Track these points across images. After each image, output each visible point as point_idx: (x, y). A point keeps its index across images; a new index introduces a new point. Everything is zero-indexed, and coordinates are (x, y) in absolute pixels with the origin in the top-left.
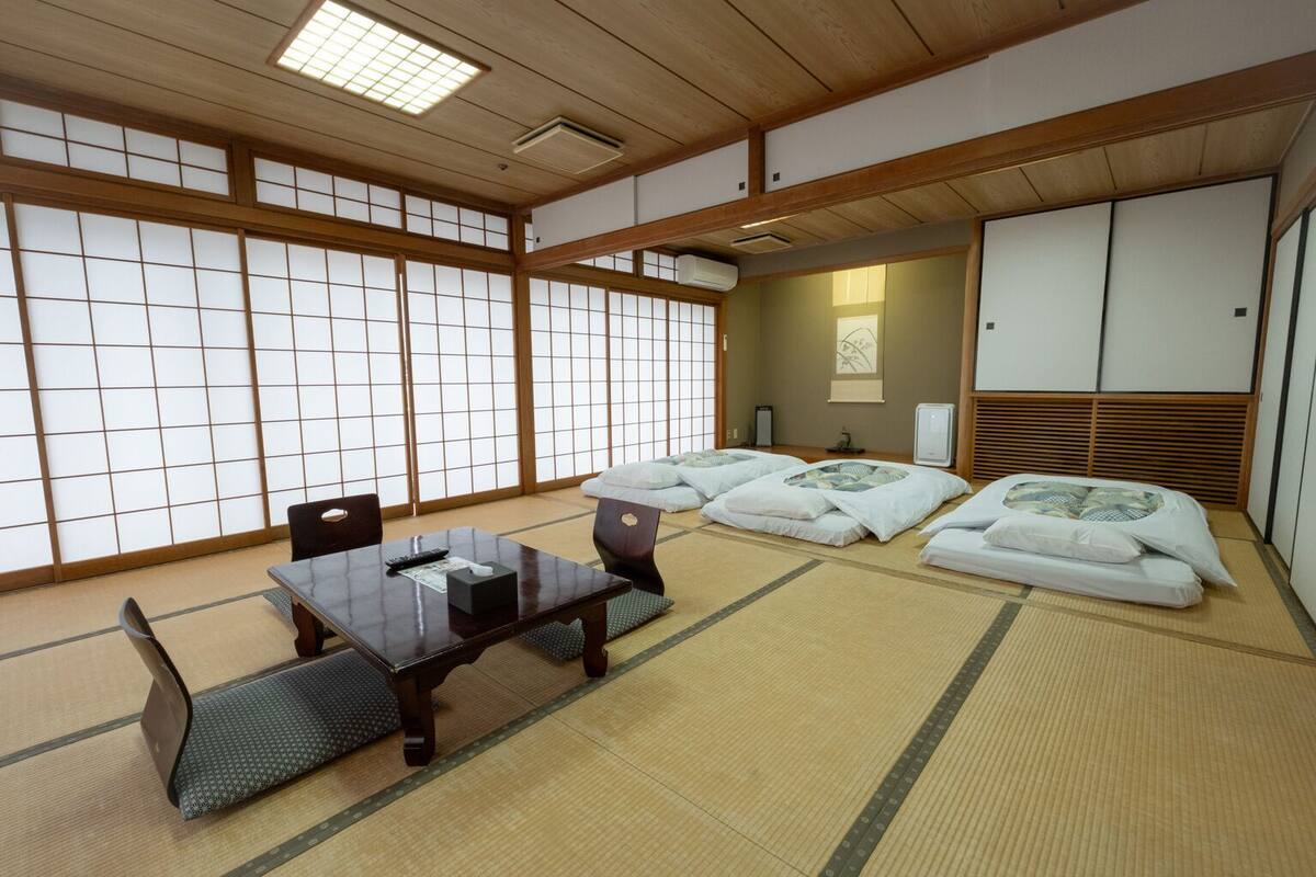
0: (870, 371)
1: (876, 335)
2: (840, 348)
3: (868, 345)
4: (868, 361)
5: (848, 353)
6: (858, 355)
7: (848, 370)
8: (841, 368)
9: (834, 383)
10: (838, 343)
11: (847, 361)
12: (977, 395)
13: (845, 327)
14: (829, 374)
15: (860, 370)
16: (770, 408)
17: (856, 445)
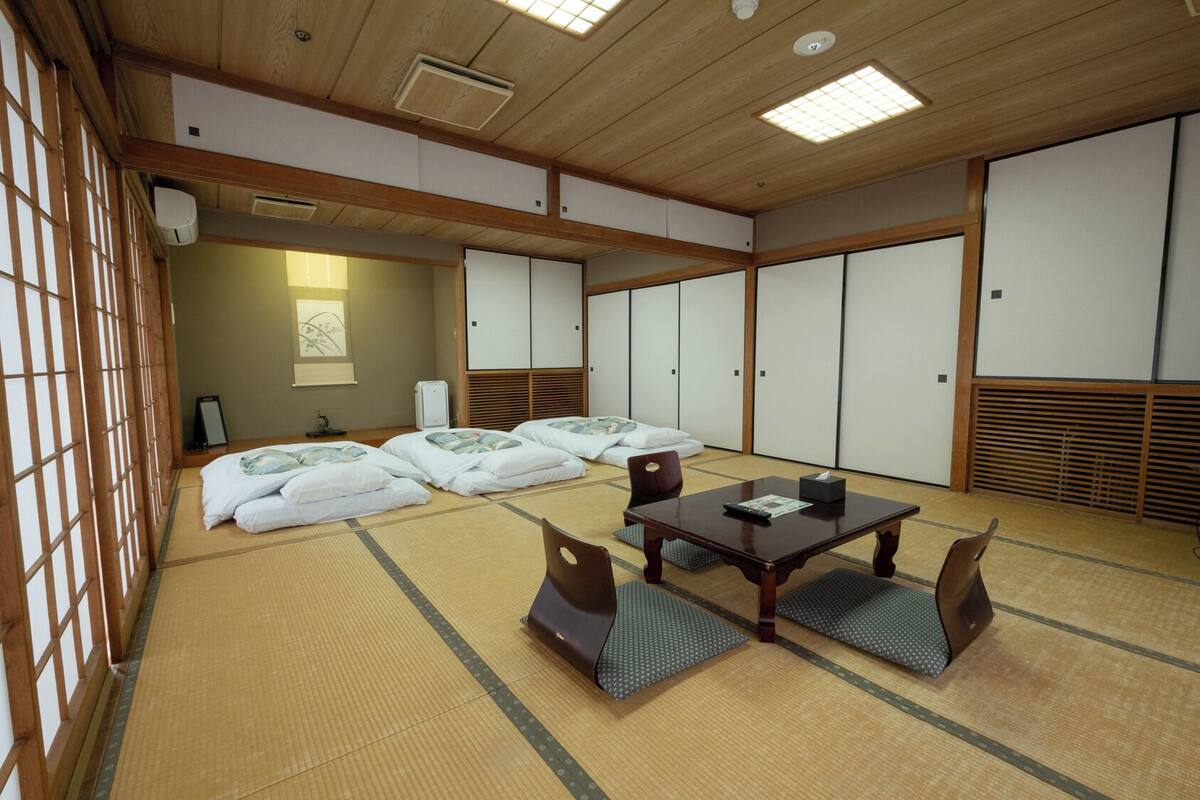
0: (339, 355)
1: (343, 320)
2: (302, 330)
3: (335, 330)
4: (337, 343)
5: (313, 336)
6: (325, 338)
7: (313, 352)
8: (305, 351)
9: (297, 367)
10: (300, 326)
11: (312, 344)
12: (470, 373)
13: (305, 309)
14: (292, 356)
15: (328, 353)
16: (216, 398)
17: (334, 426)
